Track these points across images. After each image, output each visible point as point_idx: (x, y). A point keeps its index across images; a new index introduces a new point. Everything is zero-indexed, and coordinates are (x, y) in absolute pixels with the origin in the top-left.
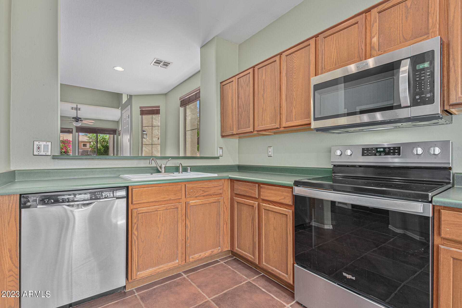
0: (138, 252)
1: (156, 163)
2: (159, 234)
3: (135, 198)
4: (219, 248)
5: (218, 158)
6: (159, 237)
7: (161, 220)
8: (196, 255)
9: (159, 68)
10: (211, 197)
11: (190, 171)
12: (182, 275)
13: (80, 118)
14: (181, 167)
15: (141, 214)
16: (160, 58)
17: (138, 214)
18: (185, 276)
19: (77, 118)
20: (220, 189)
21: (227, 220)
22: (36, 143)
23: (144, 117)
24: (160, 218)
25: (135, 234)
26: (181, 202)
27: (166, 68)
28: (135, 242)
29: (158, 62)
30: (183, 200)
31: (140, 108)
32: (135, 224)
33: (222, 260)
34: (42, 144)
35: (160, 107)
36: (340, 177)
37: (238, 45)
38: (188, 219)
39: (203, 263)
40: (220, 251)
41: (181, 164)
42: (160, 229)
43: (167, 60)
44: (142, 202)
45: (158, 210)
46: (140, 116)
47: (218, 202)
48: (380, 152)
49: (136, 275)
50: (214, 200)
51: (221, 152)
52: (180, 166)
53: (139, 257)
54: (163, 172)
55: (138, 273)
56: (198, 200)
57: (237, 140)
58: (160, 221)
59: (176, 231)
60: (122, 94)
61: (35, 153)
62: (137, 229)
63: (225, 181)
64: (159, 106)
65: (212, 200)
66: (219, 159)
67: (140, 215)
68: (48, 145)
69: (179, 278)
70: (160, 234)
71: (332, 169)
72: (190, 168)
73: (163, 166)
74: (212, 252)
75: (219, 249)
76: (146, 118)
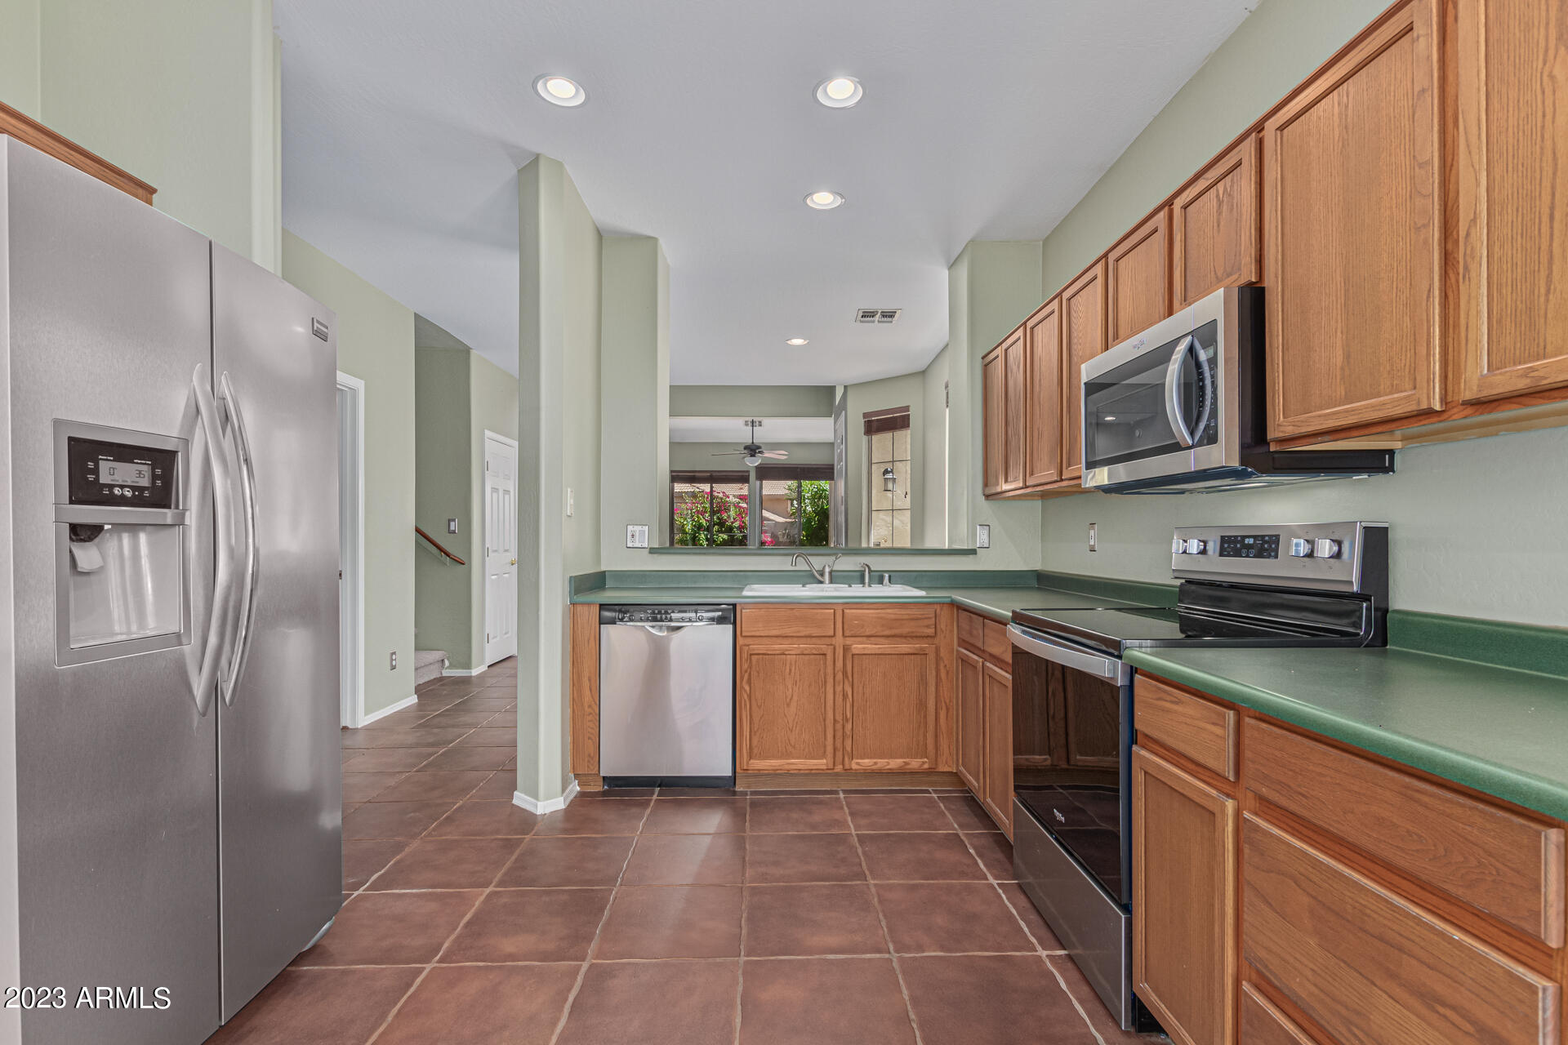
0: (750, 724)
1: (809, 564)
2: (788, 700)
3: (746, 627)
4: (926, 760)
5: (973, 552)
6: (788, 705)
7: (793, 674)
8: (866, 761)
9: (876, 326)
10: (904, 640)
11: (890, 582)
12: (839, 794)
13: (759, 447)
14: (869, 573)
15: (756, 656)
16: (869, 306)
17: (751, 655)
18: (842, 795)
19: (754, 448)
20: (928, 627)
21: (947, 701)
22: (630, 528)
23: (875, 438)
24: (790, 670)
25: (745, 691)
26: (833, 643)
27: (891, 322)
28: (745, 705)
29: (868, 315)
30: (839, 640)
31: (864, 417)
32: (746, 671)
33: (936, 791)
34: (638, 528)
35: (910, 408)
36: (1203, 613)
37: (1041, 243)
38: (848, 680)
39: (891, 786)
40: (926, 766)
41: (868, 566)
42: (791, 690)
43: (888, 307)
44: (758, 634)
45: (787, 653)
46: (865, 438)
47: (922, 654)
48: (1250, 547)
49: (748, 763)
50: (910, 648)
51: (985, 537)
52: (865, 571)
53: (753, 733)
54: (827, 582)
55: (752, 761)
56: (871, 644)
57: (1040, 502)
58: (790, 674)
59: (823, 701)
60: (835, 387)
61: (629, 545)
62: (749, 682)
63: (945, 608)
64: (908, 407)
65: (905, 647)
66: (976, 554)
67: (754, 658)
68: (644, 531)
69: (828, 796)
70: (791, 700)
71: (1178, 589)
72: (890, 577)
73: (827, 570)
74: (906, 764)
75: (924, 763)
76: (881, 440)
